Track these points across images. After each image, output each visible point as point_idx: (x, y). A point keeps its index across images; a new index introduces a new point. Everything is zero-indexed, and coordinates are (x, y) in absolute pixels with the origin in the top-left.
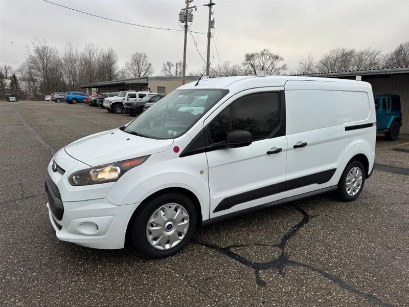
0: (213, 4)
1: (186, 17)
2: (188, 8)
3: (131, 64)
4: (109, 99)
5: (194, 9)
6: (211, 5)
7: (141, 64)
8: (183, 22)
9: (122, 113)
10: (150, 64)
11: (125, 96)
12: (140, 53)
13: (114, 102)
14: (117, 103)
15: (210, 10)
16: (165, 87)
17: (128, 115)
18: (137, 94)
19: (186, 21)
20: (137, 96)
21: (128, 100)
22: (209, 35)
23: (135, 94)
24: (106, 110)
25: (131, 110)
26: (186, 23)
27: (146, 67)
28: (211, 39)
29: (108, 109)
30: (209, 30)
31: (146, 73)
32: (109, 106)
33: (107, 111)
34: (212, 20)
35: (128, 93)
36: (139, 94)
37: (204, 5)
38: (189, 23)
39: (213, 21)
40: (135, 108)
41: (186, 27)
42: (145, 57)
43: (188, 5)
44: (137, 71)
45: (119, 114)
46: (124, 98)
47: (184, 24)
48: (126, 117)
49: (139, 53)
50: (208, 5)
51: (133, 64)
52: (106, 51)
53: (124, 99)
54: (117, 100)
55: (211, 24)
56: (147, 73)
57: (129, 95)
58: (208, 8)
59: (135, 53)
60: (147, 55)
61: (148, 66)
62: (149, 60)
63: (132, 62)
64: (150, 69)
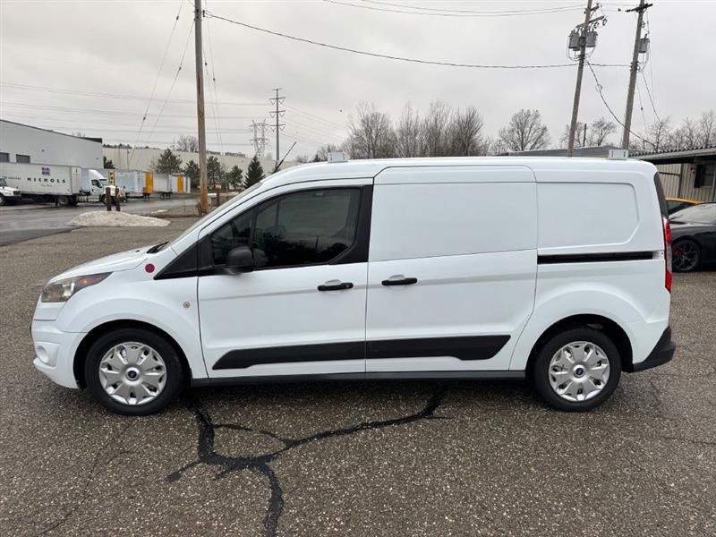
0: (647, 6)
1: (582, 40)
2: (588, 21)
3: (509, 132)
5: (600, 22)
6: (641, 9)
8: (575, 49)
10: (545, 129)
12: (529, 111)
15: (640, 18)
19: (583, 47)
22: (635, 67)
26: (583, 51)
27: (536, 134)
28: (638, 74)
30: (636, 57)
31: (536, 143)
34: (642, 37)
37: (628, 11)
38: (588, 50)
39: (646, 40)
41: (582, 57)
42: (537, 116)
43: (588, 17)
44: (518, 143)
47: (579, 53)
49: (526, 110)
50: (637, 10)
51: (513, 130)
52: (464, 114)
55: (641, 45)
56: (538, 145)
58: (637, 14)
59: (518, 111)
60: (540, 112)
61: (540, 133)
62: (543, 122)
63: (511, 128)
64: (544, 137)
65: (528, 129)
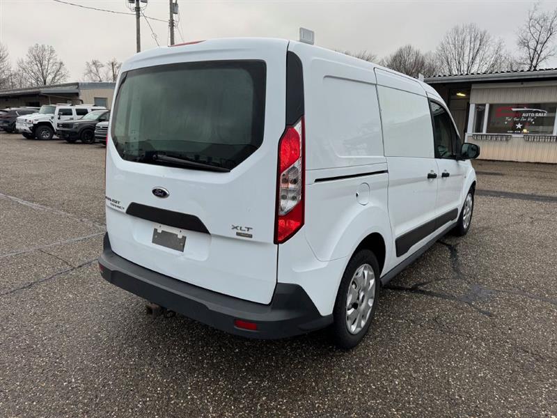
3: (28, 63)
4: (28, 117)
7: (45, 62)
8: (132, 1)
9: (51, 139)
10: (62, 63)
11: (54, 113)
12: (43, 46)
13: (36, 122)
14: (41, 124)
16: (106, 99)
17: (65, 141)
18: (74, 109)
19: (138, 1)
20: (74, 112)
21: (59, 118)
22: (172, 24)
23: (71, 110)
24: (21, 136)
25: (71, 133)
26: (138, 4)
27: (54, 67)
28: (175, 29)
29: (25, 133)
30: (171, 17)
31: (55, 76)
32: (27, 129)
33: (24, 138)
34: (174, 2)
35: (59, 107)
36: (77, 110)
38: (141, 4)
39: (176, 4)
40: (78, 130)
41: (138, 9)
42: (52, 51)
44: (39, 74)
45: (45, 142)
46: (52, 115)
47: (134, 5)
48: (60, 145)
49: (40, 45)
51: (31, 62)
53: (52, 118)
54: (41, 119)
55: (174, 8)
56: (57, 78)
57: (60, 110)
59: (33, 45)
60: (54, 48)
61: (58, 67)
62: (59, 57)
63: (28, 60)
64: (62, 71)
65: (46, 62)
